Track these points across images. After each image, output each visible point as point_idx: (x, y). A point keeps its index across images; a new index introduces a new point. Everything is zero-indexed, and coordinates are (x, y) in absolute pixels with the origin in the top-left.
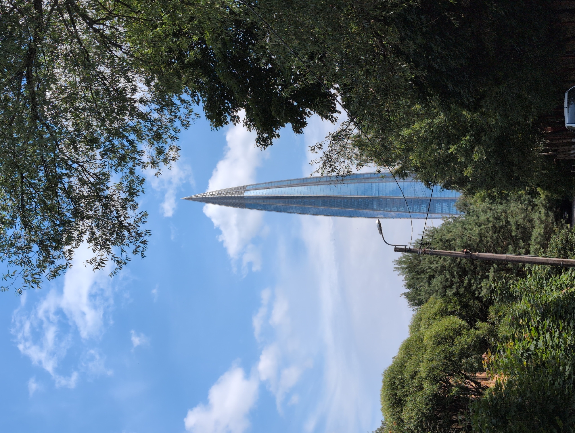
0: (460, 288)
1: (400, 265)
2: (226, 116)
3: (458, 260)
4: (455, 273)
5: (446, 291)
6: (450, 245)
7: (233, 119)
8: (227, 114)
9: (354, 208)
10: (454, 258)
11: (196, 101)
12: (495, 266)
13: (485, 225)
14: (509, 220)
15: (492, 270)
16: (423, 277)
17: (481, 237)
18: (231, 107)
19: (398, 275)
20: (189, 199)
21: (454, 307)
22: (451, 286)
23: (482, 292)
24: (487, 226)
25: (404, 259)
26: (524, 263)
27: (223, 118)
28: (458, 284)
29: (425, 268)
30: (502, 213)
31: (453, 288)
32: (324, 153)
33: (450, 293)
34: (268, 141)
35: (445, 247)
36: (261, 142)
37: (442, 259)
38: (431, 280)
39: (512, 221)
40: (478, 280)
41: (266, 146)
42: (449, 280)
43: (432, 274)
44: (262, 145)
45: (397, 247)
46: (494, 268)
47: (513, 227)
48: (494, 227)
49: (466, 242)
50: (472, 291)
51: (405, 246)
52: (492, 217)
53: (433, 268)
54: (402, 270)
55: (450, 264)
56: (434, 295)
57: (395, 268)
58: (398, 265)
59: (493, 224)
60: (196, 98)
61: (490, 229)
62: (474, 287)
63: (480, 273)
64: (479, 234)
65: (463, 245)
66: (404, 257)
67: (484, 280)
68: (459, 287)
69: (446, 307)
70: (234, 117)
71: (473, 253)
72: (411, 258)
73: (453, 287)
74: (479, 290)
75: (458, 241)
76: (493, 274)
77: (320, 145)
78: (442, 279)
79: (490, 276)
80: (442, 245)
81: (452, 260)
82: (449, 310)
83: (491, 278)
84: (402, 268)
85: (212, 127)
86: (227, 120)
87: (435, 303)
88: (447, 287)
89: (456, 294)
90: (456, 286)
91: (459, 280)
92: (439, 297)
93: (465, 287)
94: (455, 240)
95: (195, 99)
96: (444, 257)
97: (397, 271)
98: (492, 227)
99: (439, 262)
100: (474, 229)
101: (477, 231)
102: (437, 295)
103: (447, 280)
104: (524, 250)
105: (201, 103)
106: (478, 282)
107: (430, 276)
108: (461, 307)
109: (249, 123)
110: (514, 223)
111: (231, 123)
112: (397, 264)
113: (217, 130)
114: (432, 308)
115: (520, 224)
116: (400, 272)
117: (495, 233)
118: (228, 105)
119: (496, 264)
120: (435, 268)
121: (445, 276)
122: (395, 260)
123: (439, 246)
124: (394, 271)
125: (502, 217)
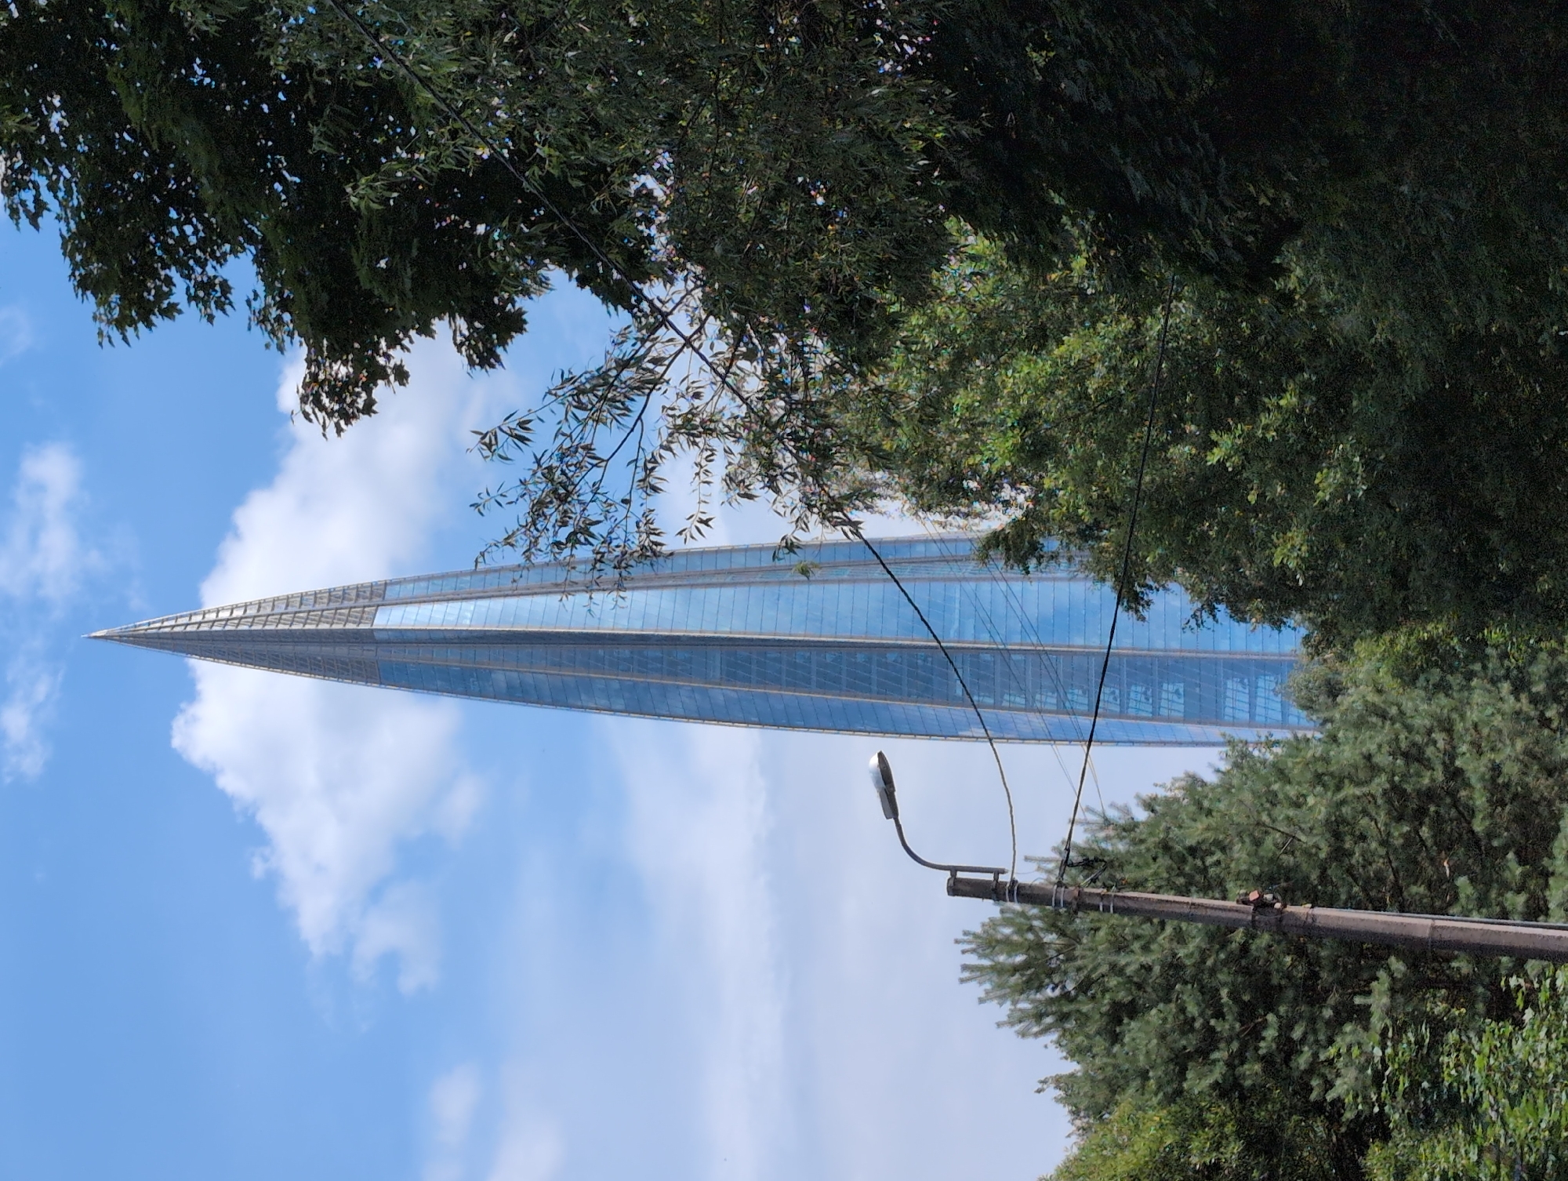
0: (1242, 1063)
1: (985, 956)
2: (169, 281)
3: (1239, 936)
4: (1224, 992)
5: (1182, 1075)
6: (1204, 870)
7: (201, 294)
8: (173, 273)
9: (867, 691)
10: (1219, 933)
11: (27, 212)
12: (1397, 966)
13: (1359, 784)
14: (1458, 763)
15: (1381, 987)
16: (1085, 1009)
17: (1337, 836)
18: (193, 240)
19: (981, 1001)
20: (122, 638)
21: (1217, 1149)
22: (1202, 1055)
23: (1338, 1082)
24: (1365, 789)
25: (1007, 931)
26: (1521, 956)
27: (158, 289)
28: (1235, 1046)
29: (1095, 969)
30: (1430, 732)
31: (1214, 1062)
32: (538, 461)
33: (1198, 1082)
34: (358, 395)
35: (1181, 881)
36: (326, 401)
37: (1169, 930)
38: (1120, 1022)
39: (1474, 767)
40: (1320, 1025)
41: (348, 418)
42: (1197, 1025)
43: (1123, 996)
44: (331, 414)
45: (960, 875)
46: (1391, 975)
47: (1476, 795)
48: (1396, 791)
49: (1274, 860)
50: (1296, 1074)
51: (998, 872)
52: (1386, 749)
53: (1129, 971)
54: (995, 978)
55: (1204, 954)
56: (1131, 1091)
57: (965, 968)
58: (981, 956)
59: (1391, 781)
60: (28, 196)
61: (1380, 801)
62: (1303, 1061)
63: (1333, 999)
64: (1327, 822)
65: (1257, 870)
66: (1007, 922)
67: (1348, 1028)
68: (1240, 1057)
69: (1183, 1146)
70: (207, 286)
71: (1290, 909)
72: (1036, 923)
73: (1215, 1055)
74: (1326, 1071)
75: (1240, 853)
76: (1385, 1000)
77: (523, 425)
78: (1165, 1020)
79: (1372, 1009)
80: (1169, 869)
81: (1211, 937)
82: (1194, 1160)
83: (1377, 1022)
84: (999, 970)
85: (103, 326)
86: (173, 299)
87: (1137, 1126)
88: (1190, 1056)
89: (1229, 1089)
90: (1225, 1055)
91: (1237, 1025)
92: (1155, 1101)
93: (1267, 1060)
94: (1223, 849)
95: (23, 203)
96: (1176, 922)
97: (973, 984)
98: (1385, 792)
99: (1154, 947)
100: (1311, 800)
101: (1321, 813)
102: (1142, 1089)
103: (1187, 1026)
104: (1521, 899)
105: (47, 220)
106: (1322, 1037)
107: (1116, 1006)
108: (1249, 1147)
109: (274, 312)
110: (1482, 778)
111: (191, 312)
112: (973, 951)
113: (125, 339)
114: (1122, 1148)
115: (1507, 785)
116: (988, 986)
117: (1400, 819)
118: (182, 232)
119: (1400, 956)
120: (1137, 971)
121: (1182, 1010)
122: (966, 933)
123: (1156, 874)
124: (962, 981)
125: (1430, 751)
